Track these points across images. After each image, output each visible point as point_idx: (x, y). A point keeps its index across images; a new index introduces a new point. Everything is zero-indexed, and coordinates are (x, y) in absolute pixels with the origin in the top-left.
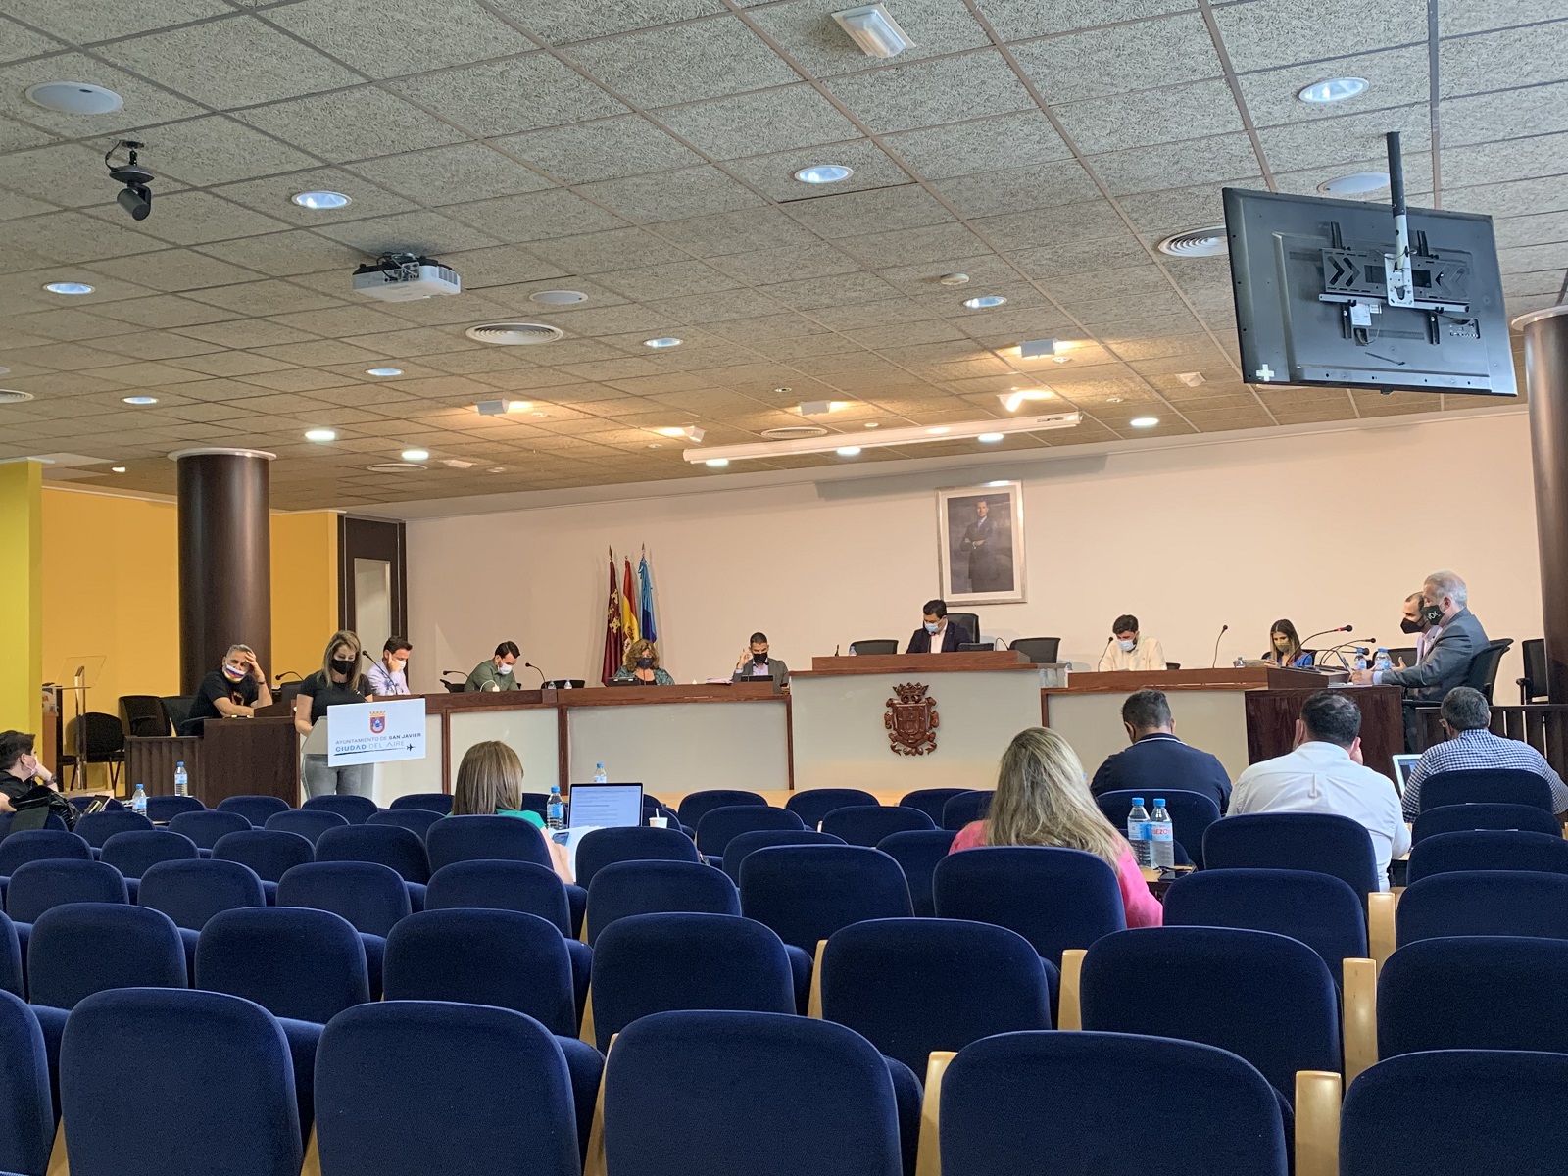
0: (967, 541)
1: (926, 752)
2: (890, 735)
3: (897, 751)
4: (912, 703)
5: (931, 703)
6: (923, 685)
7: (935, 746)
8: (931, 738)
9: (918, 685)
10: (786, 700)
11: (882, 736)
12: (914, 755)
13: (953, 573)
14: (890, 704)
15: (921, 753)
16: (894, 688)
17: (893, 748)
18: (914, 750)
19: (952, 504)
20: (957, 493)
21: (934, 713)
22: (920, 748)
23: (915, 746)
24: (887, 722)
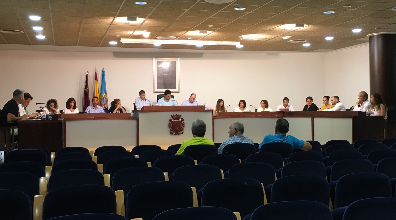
0: (163, 74)
2: (170, 129)
3: (172, 134)
4: (176, 120)
5: (182, 120)
6: (180, 115)
7: (183, 132)
8: (182, 130)
9: (179, 115)
10: (137, 119)
11: (168, 130)
12: (177, 135)
13: (158, 83)
14: (170, 120)
15: (179, 134)
16: (171, 116)
17: (171, 133)
18: (177, 134)
19: (158, 63)
20: (160, 60)
21: (184, 123)
22: (178, 133)
23: (177, 133)
24: (169, 126)
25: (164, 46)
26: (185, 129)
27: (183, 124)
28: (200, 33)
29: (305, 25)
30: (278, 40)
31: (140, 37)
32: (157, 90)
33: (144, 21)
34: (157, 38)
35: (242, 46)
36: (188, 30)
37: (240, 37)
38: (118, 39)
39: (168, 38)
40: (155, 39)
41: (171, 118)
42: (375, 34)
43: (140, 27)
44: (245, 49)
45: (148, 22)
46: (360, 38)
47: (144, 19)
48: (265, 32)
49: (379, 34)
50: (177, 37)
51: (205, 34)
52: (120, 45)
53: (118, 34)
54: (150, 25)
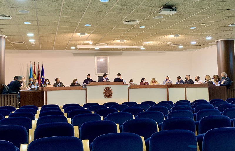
0: (100, 65)
2: (105, 95)
4: (108, 90)
5: (111, 90)
8: (111, 95)
9: (109, 87)
10: (86, 90)
11: (103, 95)
13: (97, 70)
14: (104, 90)
15: (109, 98)
17: (105, 97)
19: (97, 59)
20: (99, 57)
24: (104, 93)
25: (101, 49)
26: (113, 95)
28: (120, 41)
29: (179, 36)
30: (164, 44)
31: (88, 44)
32: (97, 73)
33: (90, 35)
34: (97, 44)
35: (144, 48)
36: (114, 40)
37: (143, 43)
38: (75, 46)
39: (103, 45)
40: (96, 45)
42: (220, 40)
43: (87, 39)
44: (146, 50)
45: (92, 36)
46: (211, 42)
47: (89, 34)
48: (157, 40)
49: (222, 40)
50: (108, 44)
51: (123, 42)
52: (76, 49)
53: (75, 43)
54: (93, 38)
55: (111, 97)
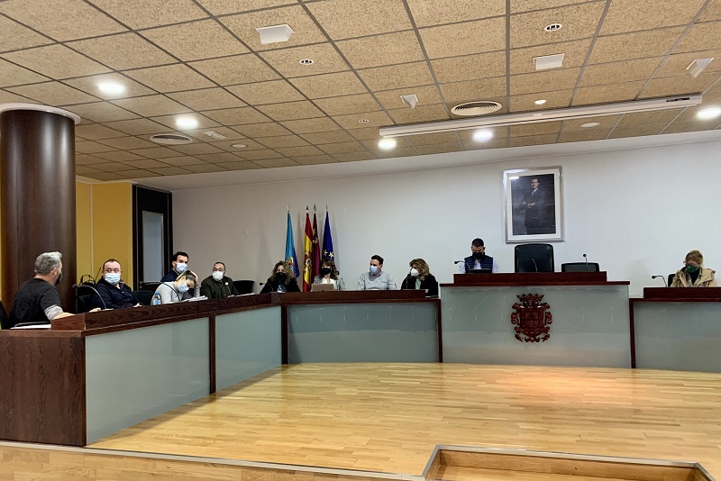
0: (524, 203)
1: (541, 340)
2: (516, 328)
3: (520, 339)
4: (531, 307)
5: (546, 306)
6: (540, 295)
7: (548, 336)
8: (546, 331)
9: (537, 294)
11: (509, 329)
13: (514, 223)
14: (515, 307)
15: (538, 341)
16: (518, 297)
17: (517, 337)
18: (533, 339)
21: (549, 313)
22: (537, 337)
23: (534, 336)
24: (513, 319)
26: (554, 328)
27: (549, 316)
32: (512, 238)
34: (454, 111)
41: (518, 301)
55: (545, 339)
